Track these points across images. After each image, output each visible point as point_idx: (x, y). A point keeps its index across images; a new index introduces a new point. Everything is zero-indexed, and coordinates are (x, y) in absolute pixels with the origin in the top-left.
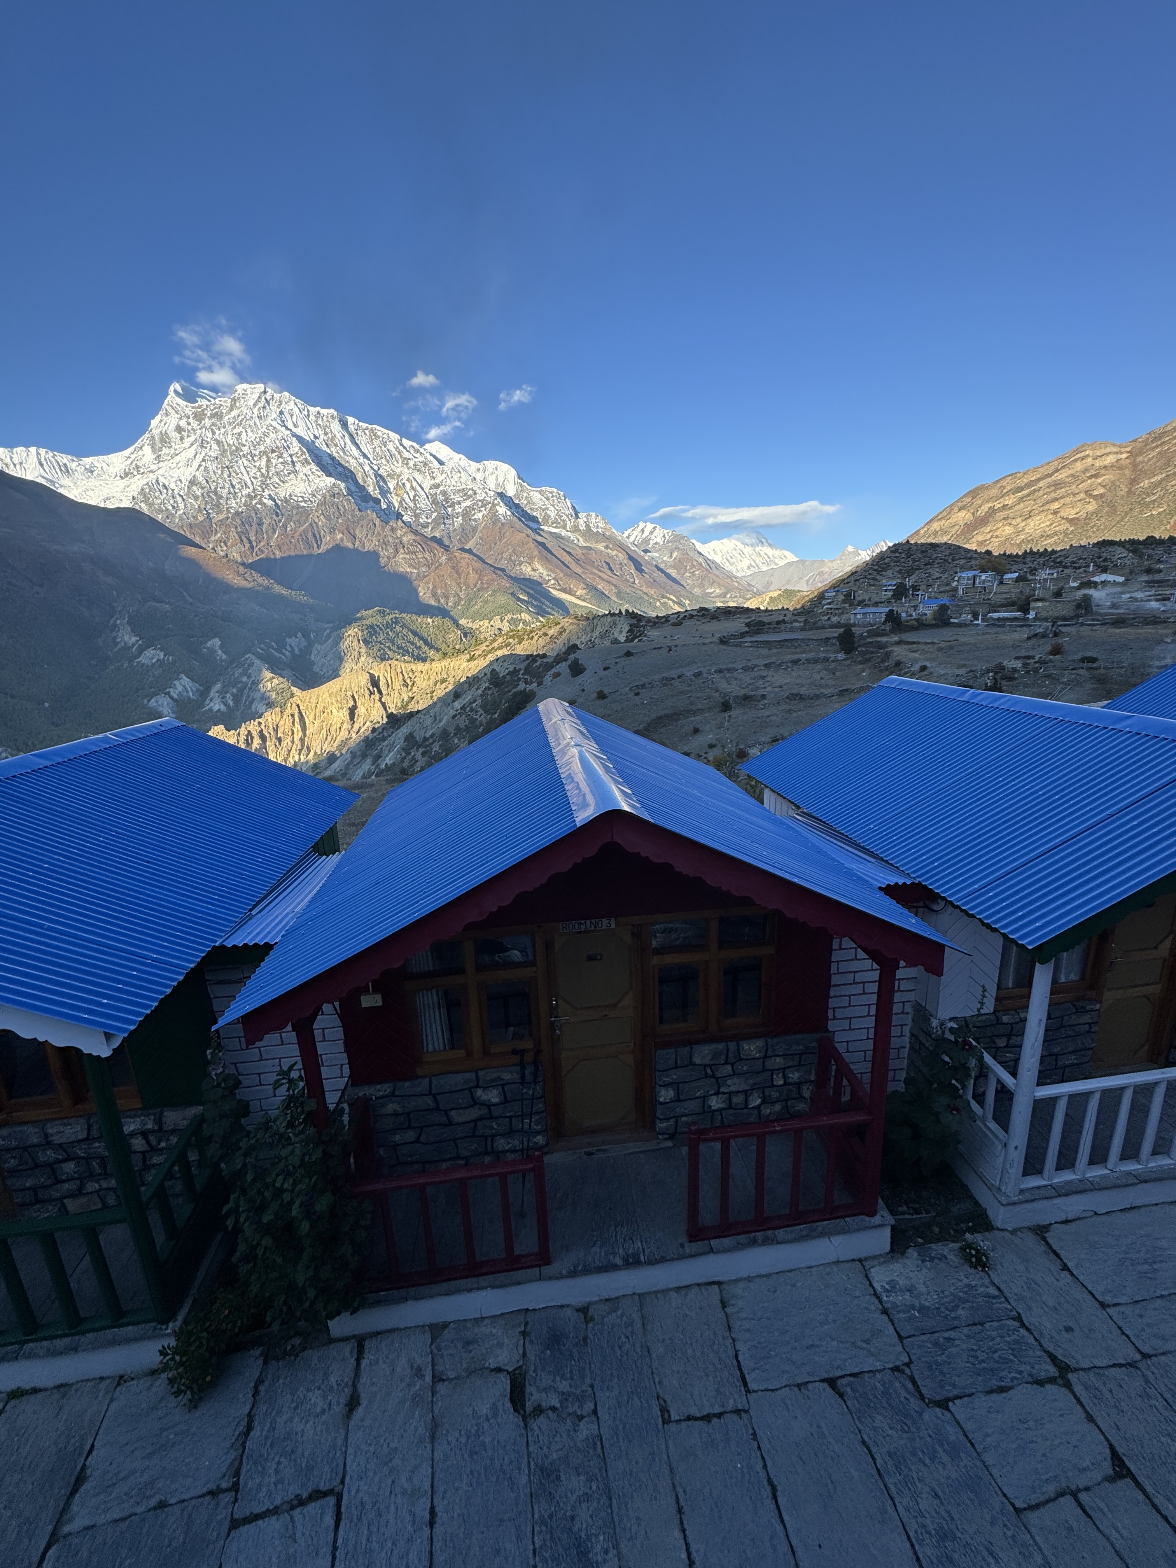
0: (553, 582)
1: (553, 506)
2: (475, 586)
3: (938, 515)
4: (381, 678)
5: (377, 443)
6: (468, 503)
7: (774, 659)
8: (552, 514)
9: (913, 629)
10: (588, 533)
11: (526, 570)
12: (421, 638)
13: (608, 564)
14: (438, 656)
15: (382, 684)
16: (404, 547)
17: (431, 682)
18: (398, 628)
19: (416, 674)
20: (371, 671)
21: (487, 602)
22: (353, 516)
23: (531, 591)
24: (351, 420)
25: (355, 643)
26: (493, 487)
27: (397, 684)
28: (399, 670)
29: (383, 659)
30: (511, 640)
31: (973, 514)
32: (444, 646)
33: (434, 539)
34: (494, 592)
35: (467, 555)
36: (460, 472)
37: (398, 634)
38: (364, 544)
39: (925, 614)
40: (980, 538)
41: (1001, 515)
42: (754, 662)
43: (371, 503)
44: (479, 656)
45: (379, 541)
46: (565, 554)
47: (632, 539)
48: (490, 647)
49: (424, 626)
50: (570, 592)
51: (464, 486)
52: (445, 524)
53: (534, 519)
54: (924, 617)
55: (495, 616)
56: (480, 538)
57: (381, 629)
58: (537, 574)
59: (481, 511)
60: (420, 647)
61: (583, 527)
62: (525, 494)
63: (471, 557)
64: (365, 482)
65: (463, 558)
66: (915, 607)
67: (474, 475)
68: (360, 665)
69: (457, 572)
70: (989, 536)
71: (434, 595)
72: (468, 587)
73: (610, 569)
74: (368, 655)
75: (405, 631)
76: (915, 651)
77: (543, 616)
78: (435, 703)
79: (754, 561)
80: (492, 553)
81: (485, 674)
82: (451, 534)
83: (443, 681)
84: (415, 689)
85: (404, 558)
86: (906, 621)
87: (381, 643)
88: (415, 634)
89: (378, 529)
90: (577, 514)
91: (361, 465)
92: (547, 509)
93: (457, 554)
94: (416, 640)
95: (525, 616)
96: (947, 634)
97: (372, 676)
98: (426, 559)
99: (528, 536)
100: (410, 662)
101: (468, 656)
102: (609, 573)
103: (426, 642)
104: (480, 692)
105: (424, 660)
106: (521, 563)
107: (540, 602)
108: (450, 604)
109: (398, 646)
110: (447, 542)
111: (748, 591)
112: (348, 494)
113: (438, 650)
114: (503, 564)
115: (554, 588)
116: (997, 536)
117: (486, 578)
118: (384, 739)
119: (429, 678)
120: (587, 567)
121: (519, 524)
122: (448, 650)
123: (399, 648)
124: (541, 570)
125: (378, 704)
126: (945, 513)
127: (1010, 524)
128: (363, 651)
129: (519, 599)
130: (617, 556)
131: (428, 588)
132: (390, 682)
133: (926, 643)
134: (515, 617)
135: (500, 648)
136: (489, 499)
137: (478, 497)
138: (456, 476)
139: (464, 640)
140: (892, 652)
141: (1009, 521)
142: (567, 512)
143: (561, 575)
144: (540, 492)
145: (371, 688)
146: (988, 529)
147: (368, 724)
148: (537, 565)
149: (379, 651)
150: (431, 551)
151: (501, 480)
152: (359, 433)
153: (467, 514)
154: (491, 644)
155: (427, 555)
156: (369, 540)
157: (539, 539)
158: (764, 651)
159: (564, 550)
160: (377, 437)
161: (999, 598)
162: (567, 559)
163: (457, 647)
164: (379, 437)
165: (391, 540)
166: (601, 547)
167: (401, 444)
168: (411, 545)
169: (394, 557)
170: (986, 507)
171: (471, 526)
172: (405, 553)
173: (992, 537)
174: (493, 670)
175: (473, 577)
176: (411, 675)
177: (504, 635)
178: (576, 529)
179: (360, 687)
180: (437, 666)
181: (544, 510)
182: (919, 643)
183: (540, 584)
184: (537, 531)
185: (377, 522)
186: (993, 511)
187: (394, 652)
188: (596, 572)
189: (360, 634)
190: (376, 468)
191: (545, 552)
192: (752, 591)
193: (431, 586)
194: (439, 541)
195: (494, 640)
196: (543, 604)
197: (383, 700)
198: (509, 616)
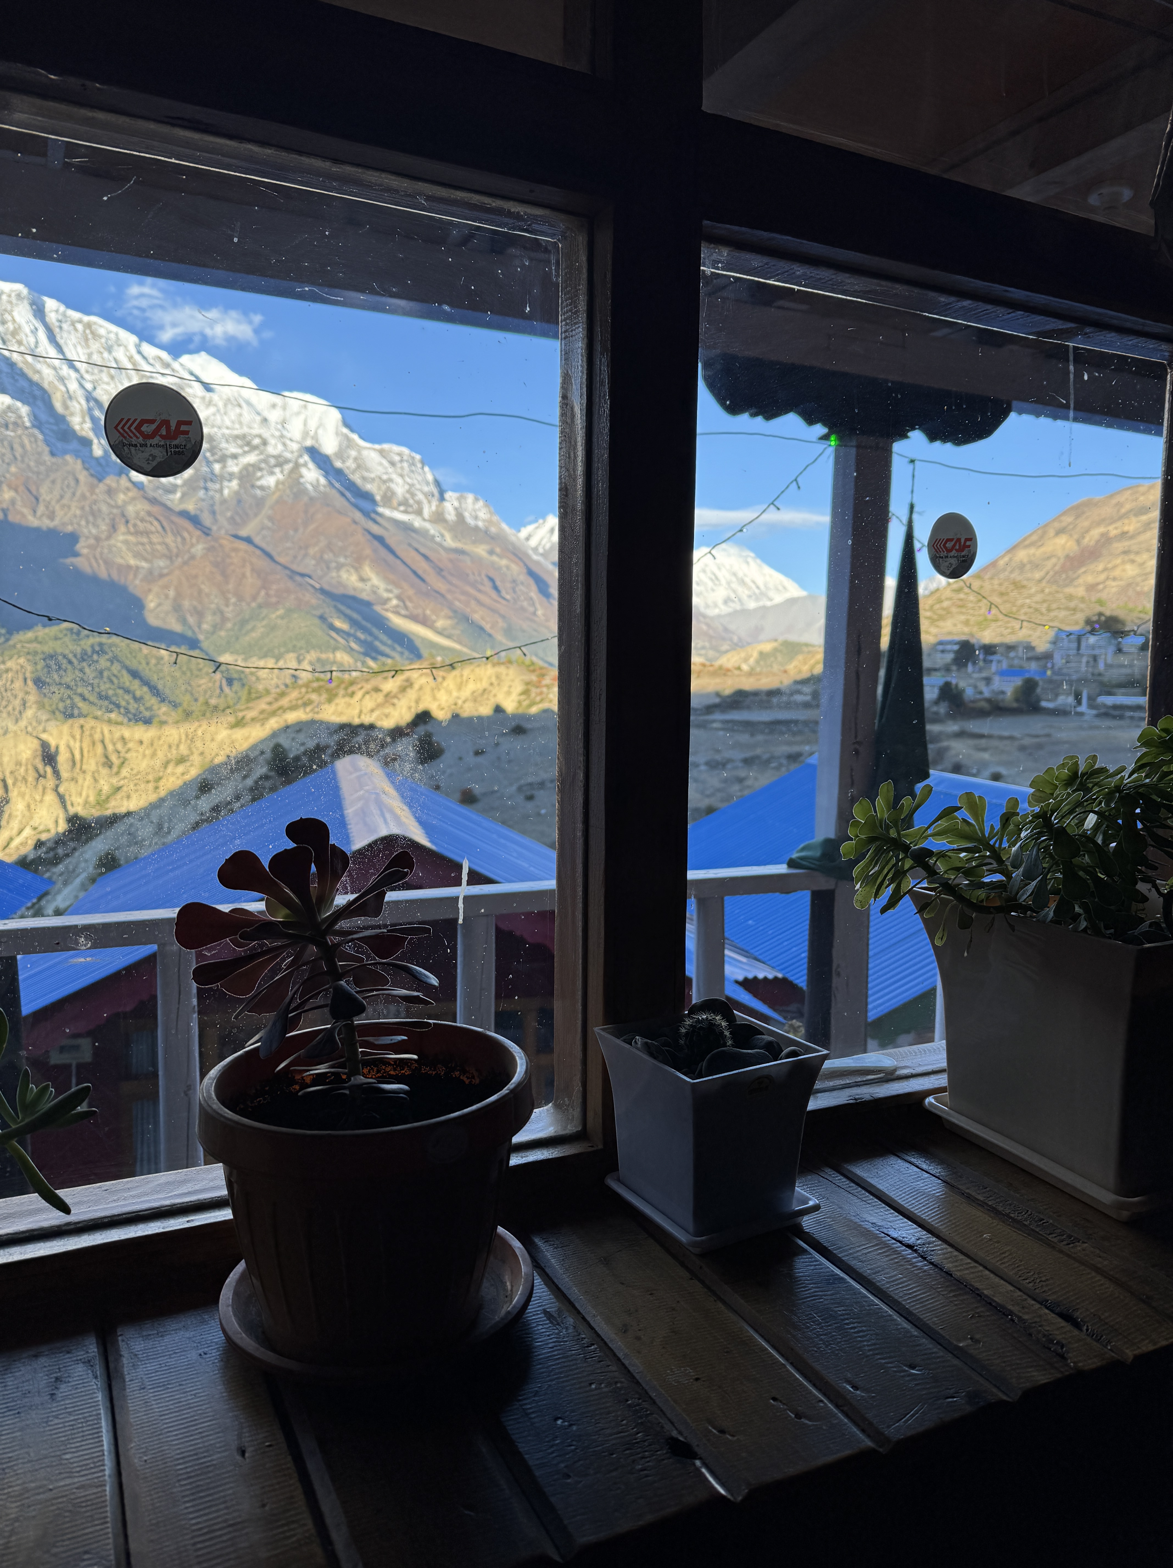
0: (395, 602)
1: (402, 476)
2: (254, 598)
3: (1025, 539)
4: (62, 749)
5: (95, 346)
6: (252, 458)
7: (759, 751)
8: (400, 489)
9: (980, 713)
10: (460, 527)
11: (350, 580)
12: (146, 683)
13: (491, 580)
14: (174, 715)
15: (63, 759)
16: (127, 522)
17: (158, 763)
18: (103, 663)
19: (131, 745)
20: (44, 736)
21: (273, 628)
22: (39, 463)
23: (355, 616)
24: (51, 304)
25: (18, 684)
26: (297, 436)
27: (93, 762)
28: (97, 736)
29: (69, 715)
30: (314, 697)
31: (1078, 542)
32: (188, 698)
33: (184, 514)
34: (289, 611)
35: (243, 546)
36: (240, 406)
37: (101, 673)
38: (53, 512)
39: (1003, 693)
40: (1090, 579)
41: (1119, 546)
42: (728, 754)
43: (74, 445)
44: (253, 719)
45: (82, 508)
46: (419, 558)
47: (533, 543)
48: (275, 706)
49: (153, 661)
50: (424, 621)
51: (245, 430)
52: (206, 489)
53: (368, 497)
54: (1001, 697)
55: (288, 651)
56: (270, 518)
57: (70, 662)
58: (368, 587)
59: (272, 473)
60: (141, 698)
61: (451, 516)
62: (353, 453)
63: (250, 548)
64: (66, 407)
65: (235, 550)
66: (988, 680)
67: (266, 414)
68: (23, 723)
69: (224, 574)
70: (1103, 577)
71: (177, 608)
72: (240, 599)
73: (496, 588)
74: (41, 706)
75: (116, 668)
76: (984, 750)
77: (374, 659)
78: (162, 800)
79: (734, 591)
80: (289, 545)
81: (262, 753)
82: (217, 508)
83: (181, 760)
84: (124, 772)
85: (126, 542)
86: (973, 702)
87: (68, 687)
88: (135, 674)
89: (83, 488)
90: (442, 494)
91: (62, 379)
92: (391, 480)
93: (224, 542)
94: (135, 685)
95: (343, 657)
96: (1036, 725)
97: (45, 745)
98: (166, 545)
99: (355, 522)
100: (121, 724)
101: (231, 719)
102: (494, 594)
103: (155, 691)
104: (249, 782)
105: (148, 722)
106: (339, 567)
107: (371, 634)
108: (205, 626)
109: (99, 693)
110: (207, 520)
111: (724, 639)
112: (34, 426)
113: (175, 705)
114: (308, 565)
115: (397, 613)
116: (1114, 579)
117: (274, 587)
118: (56, 861)
119: (154, 754)
120: (455, 581)
121: (339, 502)
122: (196, 707)
123: (101, 697)
124: (376, 580)
125: (50, 797)
126: (1034, 538)
127: (1133, 561)
128: (32, 698)
129: (332, 627)
130: (508, 567)
131: (167, 596)
132: (78, 756)
133: (1001, 738)
134: (323, 656)
135: (293, 708)
136: (288, 455)
137: (271, 450)
138: (233, 413)
139: (227, 689)
140: (947, 749)
141: (1132, 556)
142: (426, 489)
143: (411, 592)
144: (381, 452)
145: (40, 766)
146: (1101, 567)
147: (27, 832)
148: (368, 571)
149: (62, 700)
150: (177, 533)
151: (312, 425)
152: (65, 326)
153: (247, 476)
154: (276, 700)
155: (170, 539)
156: (63, 506)
157: (375, 529)
158: (744, 738)
159: (417, 550)
160: (96, 336)
161: (1115, 675)
162: (422, 566)
163: (213, 702)
164: (100, 337)
165: (104, 508)
166: (481, 550)
167: (139, 352)
168: (142, 520)
169: (109, 537)
170: (1096, 533)
171: (254, 497)
172: (129, 533)
173: (1108, 578)
174: (277, 746)
175: (251, 580)
176: (119, 746)
177: (301, 687)
178: (439, 518)
179: (19, 764)
180: (173, 733)
181: (385, 482)
182: (990, 737)
183: (368, 604)
184: (370, 514)
185: (83, 476)
186: (1106, 540)
187: (92, 703)
188: (472, 591)
189: (29, 668)
190: (89, 386)
191: (383, 552)
192: (731, 640)
193: (172, 593)
194: (194, 520)
195: (283, 694)
196: (376, 638)
197: (61, 789)
198: (312, 655)
